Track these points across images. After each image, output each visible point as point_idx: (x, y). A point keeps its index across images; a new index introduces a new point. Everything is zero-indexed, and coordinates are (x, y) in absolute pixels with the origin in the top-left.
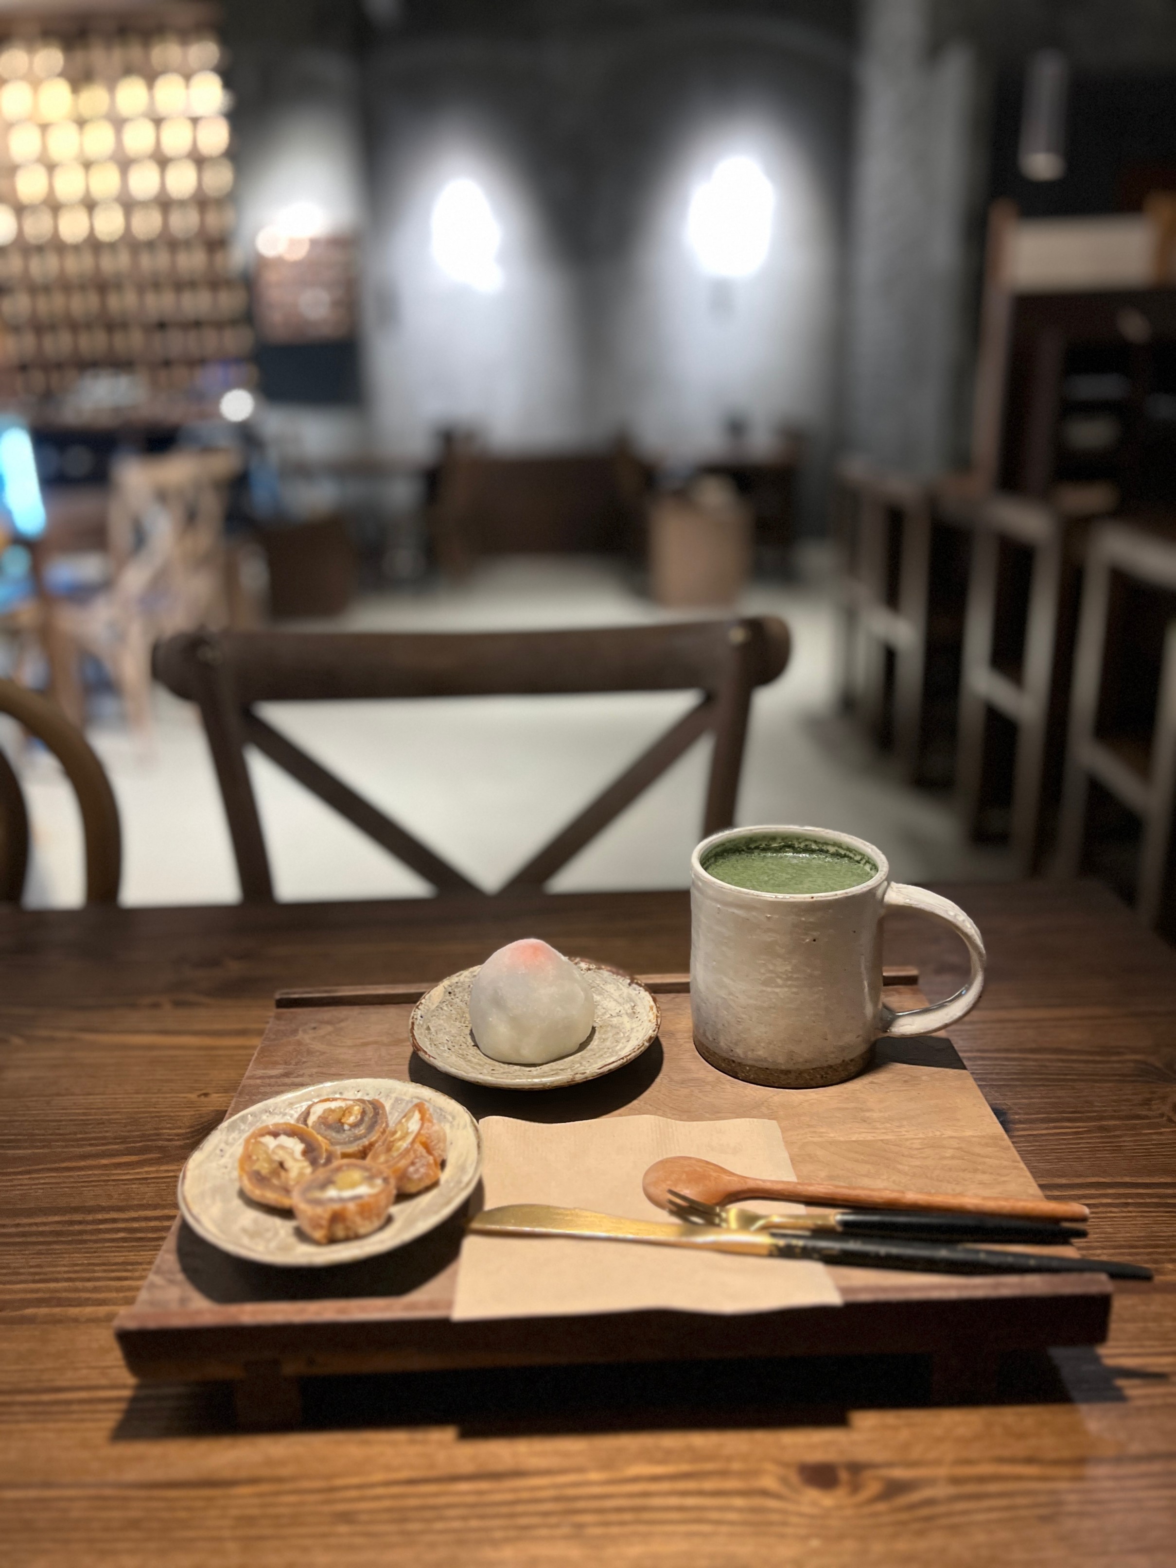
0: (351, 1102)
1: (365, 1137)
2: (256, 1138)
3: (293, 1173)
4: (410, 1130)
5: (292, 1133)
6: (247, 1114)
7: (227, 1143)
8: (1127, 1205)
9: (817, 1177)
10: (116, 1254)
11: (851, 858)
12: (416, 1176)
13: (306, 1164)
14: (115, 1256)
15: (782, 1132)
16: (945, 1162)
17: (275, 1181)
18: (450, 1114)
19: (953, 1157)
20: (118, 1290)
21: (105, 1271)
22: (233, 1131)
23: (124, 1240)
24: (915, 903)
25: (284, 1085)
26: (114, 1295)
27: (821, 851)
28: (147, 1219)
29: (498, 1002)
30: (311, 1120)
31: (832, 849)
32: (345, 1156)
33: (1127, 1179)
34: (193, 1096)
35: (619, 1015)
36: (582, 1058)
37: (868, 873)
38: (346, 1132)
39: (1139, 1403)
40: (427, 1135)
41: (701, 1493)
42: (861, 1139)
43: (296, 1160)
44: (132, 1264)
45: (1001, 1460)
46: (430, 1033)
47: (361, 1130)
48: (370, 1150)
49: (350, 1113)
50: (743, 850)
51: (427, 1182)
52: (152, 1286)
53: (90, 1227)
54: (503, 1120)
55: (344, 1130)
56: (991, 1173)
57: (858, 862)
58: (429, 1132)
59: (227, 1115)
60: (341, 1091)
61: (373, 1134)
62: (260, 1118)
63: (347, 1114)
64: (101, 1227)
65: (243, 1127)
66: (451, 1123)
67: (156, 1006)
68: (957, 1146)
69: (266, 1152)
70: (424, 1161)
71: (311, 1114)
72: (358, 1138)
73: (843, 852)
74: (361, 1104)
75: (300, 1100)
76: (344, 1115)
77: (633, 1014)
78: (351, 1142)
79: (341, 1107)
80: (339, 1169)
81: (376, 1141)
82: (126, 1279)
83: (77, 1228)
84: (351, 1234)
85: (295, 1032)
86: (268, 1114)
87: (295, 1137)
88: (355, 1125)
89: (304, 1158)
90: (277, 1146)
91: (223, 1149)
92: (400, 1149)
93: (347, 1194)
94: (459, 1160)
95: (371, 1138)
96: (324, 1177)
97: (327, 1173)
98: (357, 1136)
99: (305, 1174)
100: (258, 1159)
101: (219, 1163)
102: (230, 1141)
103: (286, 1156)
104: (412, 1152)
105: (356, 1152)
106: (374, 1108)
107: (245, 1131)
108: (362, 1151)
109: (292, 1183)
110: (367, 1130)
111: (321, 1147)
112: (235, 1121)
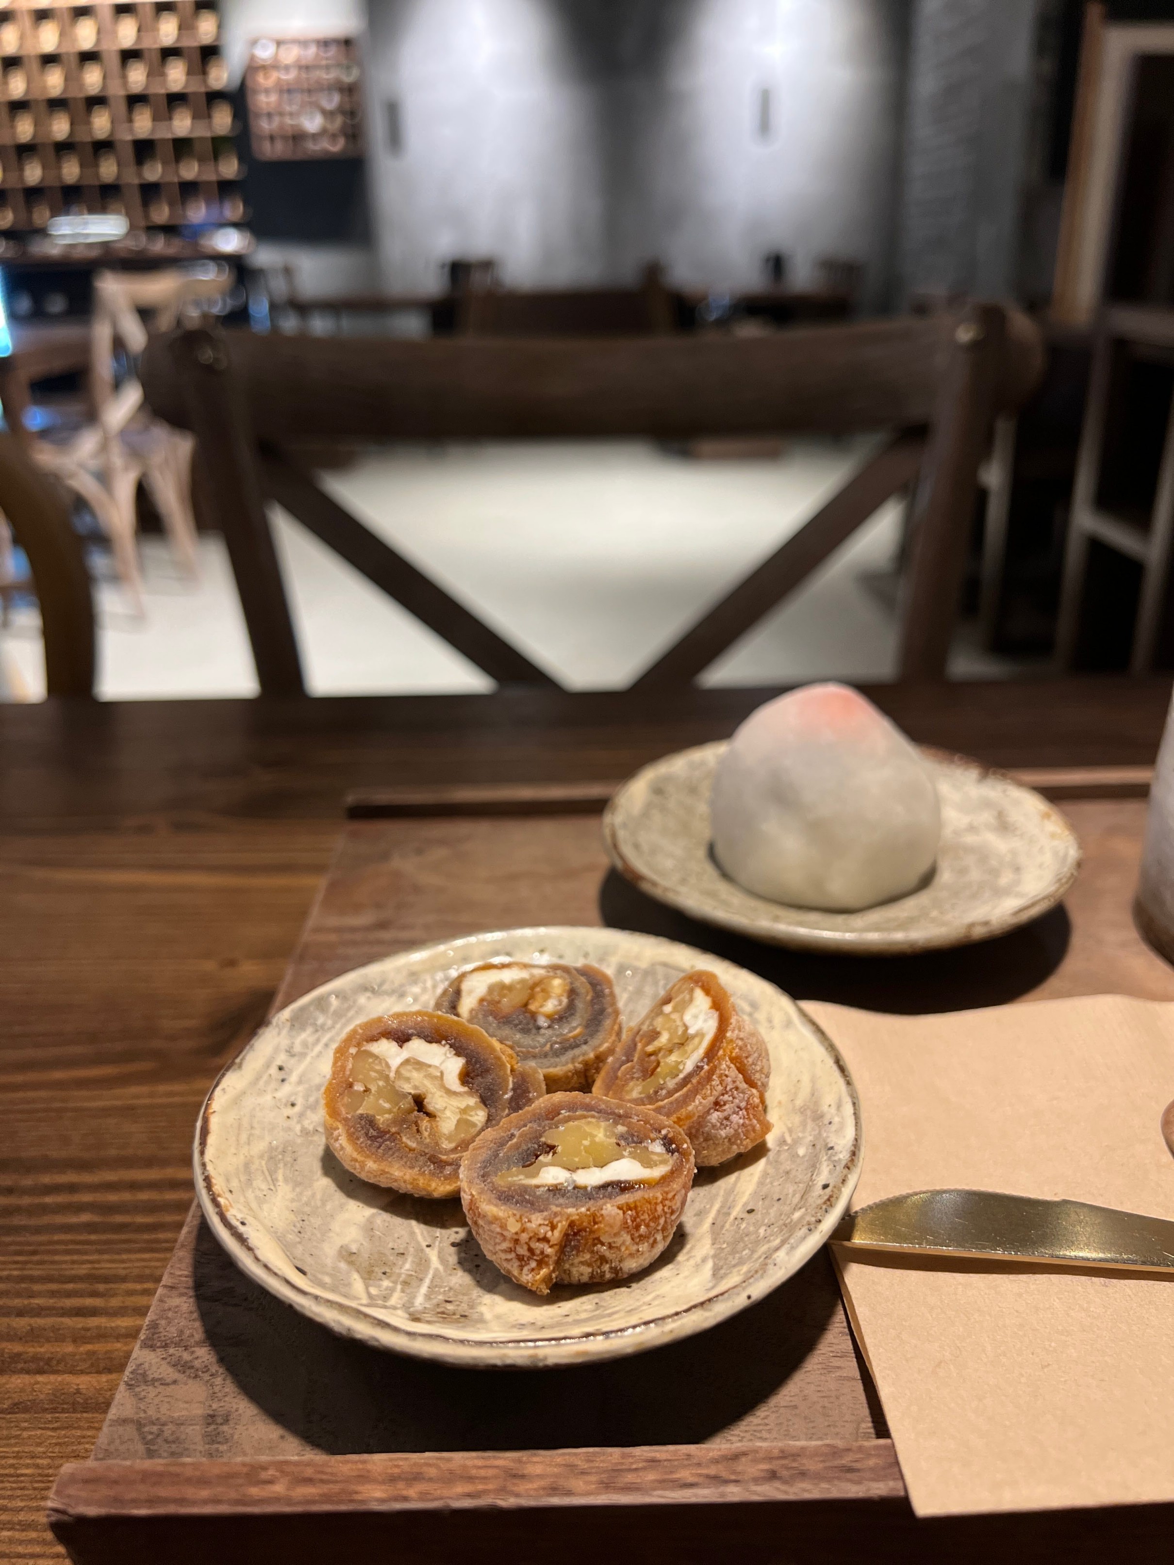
0: (542, 972)
1: (586, 1043)
2: (359, 1045)
3: (448, 1124)
4: (691, 1031)
5: (434, 1036)
6: (329, 994)
7: (290, 1053)
10: (75, 1257)
12: (723, 1133)
13: (472, 1101)
14: (73, 1262)
17: (408, 1141)
18: (745, 997)
20: (78, 1338)
21: (53, 1294)
22: (303, 1028)
23: (91, 1228)
25: (380, 942)
28: (134, 1186)
29: (781, 795)
30: (467, 1004)
32: (553, 1084)
36: (929, 901)
38: (542, 1031)
40: (740, 1043)
43: (450, 1093)
44: (106, 1279)
47: (574, 1028)
48: (598, 1070)
49: (547, 994)
51: (747, 1145)
53: (26, 1201)
55: (539, 1028)
59: (279, 999)
60: (512, 950)
61: (601, 1036)
62: (355, 1002)
63: (540, 996)
64: (48, 1200)
65: (321, 1020)
67: (145, 830)
69: (387, 1078)
70: (740, 1100)
71: (464, 994)
72: (568, 1046)
74: (566, 976)
75: (432, 967)
76: (532, 997)
78: (557, 1054)
79: (523, 981)
80: (552, 1115)
81: (611, 1051)
82: (93, 1312)
85: (385, 856)
86: (368, 994)
87: (444, 1042)
88: (560, 1018)
89: (466, 1089)
90: (407, 1062)
91: (284, 1065)
92: (681, 1071)
93: (592, 1177)
94: (796, 1094)
95: (600, 1045)
96: (521, 1136)
97: (525, 1126)
98: (568, 1040)
99: (474, 1125)
100: (367, 1090)
101: (278, 1095)
102: (297, 1048)
103: (428, 1083)
104: (716, 1081)
105: (570, 1074)
106: (591, 984)
107: (326, 1027)
108: (580, 1072)
109: (446, 1145)
110: (587, 1026)
111: (503, 1065)
112: (303, 1009)
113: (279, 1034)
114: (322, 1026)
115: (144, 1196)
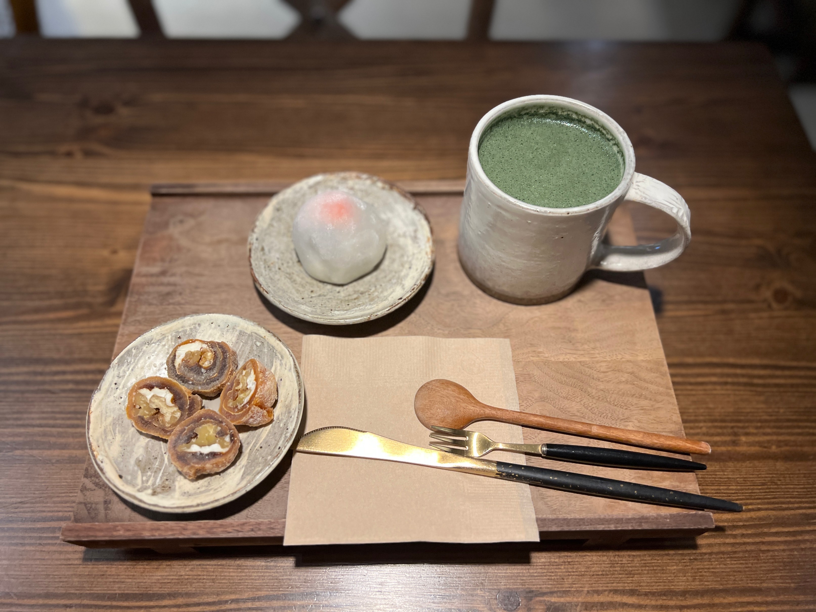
0: (205, 345)
1: (218, 380)
2: (136, 391)
3: (168, 418)
4: (248, 387)
5: (163, 385)
7: (119, 377)
9: (533, 398)
11: (603, 134)
13: (176, 409)
15: (513, 350)
16: (621, 386)
17: (155, 425)
18: (280, 353)
19: (627, 382)
27: (579, 121)
30: (178, 362)
31: (588, 122)
35: (404, 236)
36: (377, 279)
37: (615, 154)
38: (204, 374)
42: (566, 360)
43: (168, 407)
46: (264, 254)
47: (214, 374)
49: (206, 357)
51: (264, 423)
55: (202, 373)
56: (651, 400)
57: (609, 140)
61: (223, 377)
62: (142, 349)
63: (203, 357)
65: (129, 360)
66: (281, 361)
67: (69, 154)
68: (631, 370)
69: (145, 402)
71: (177, 356)
72: (212, 381)
73: (598, 127)
74: (213, 347)
76: (201, 358)
78: (208, 384)
79: (198, 351)
80: (199, 420)
85: (166, 225)
86: (147, 346)
87: (166, 389)
88: (209, 369)
89: (174, 405)
90: (153, 396)
91: (117, 382)
92: (243, 402)
93: (206, 450)
94: (287, 398)
95: (222, 381)
96: (188, 429)
97: (189, 425)
98: (212, 378)
99: (176, 418)
100: (140, 408)
101: (115, 395)
102: (121, 374)
103: (160, 403)
105: (211, 392)
106: (222, 352)
107: (132, 363)
109: (167, 425)
110: (219, 373)
111: (186, 396)
112: (122, 357)
113: (114, 370)
114: (130, 362)
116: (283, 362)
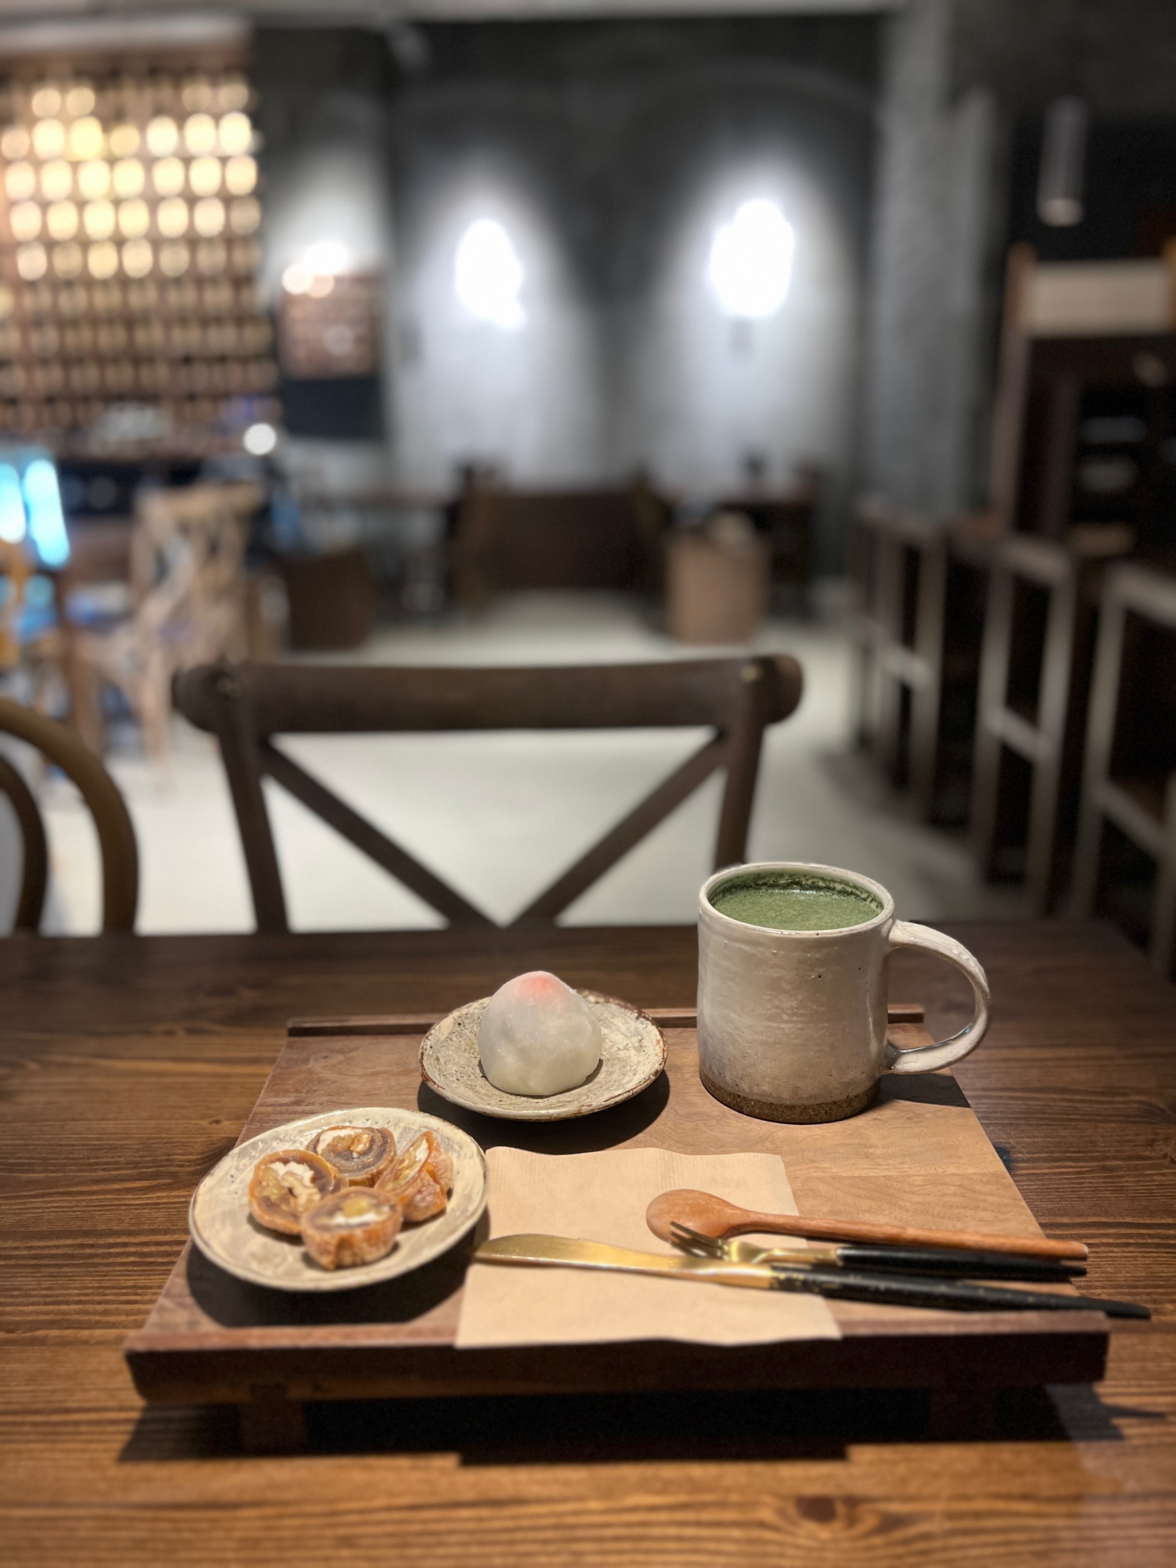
0: (360, 1131)
1: (374, 1165)
2: (266, 1164)
3: (302, 1200)
4: (417, 1159)
5: (301, 1160)
6: (258, 1141)
7: (237, 1169)
8: (1128, 1245)
9: (820, 1212)
10: (126, 1278)
11: (858, 896)
12: (423, 1205)
13: (315, 1190)
14: (126, 1280)
15: (786, 1166)
16: (946, 1199)
17: (284, 1207)
18: (458, 1144)
19: (955, 1195)
20: (128, 1313)
21: (115, 1294)
22: (244, 1158)
24: (920, 941)
25: (295, 1113)
26: (123, 1318)
27: (828, 888)
29: (507, 1034)
30: (321, 1147)
31: (839, 887)
32: (353, 1183)
33: (1129, 1220)
34: (205, 1123)
35: (626, 1048)
36: (589, 1090)
37: (874, 911)
38: (355, 1160)
39: (1136, 1442)
40: (435, 1164)
41: (699, 1524)
42: (864, 1175)
43: (305, 1187)
44: (142, 1288)
45: (998, 1496)
46: (439, 1064)
47: (370, 1158)
48: (378, 1178)
49: (359, 1142)
50: (751, 887)
51: (434, 1211)
52: (162, 1309)
53: (100, 1251)
54: (510, 1151)
55: (353, 1158)
56: (992, 1211)
57: (865, 900)
58: (436, 1161)
59: (238, 1142)
60: (351, 1119)
61: (381, 1162)
62: (271, 1145)
63: (356, 1142)
64: (112, 1250)
65: (253, 1153)
66: (458, 1152)
67: (170, 1033)
68: (959, 1183)
69: (277, 1179)
70: (431, 1189)
71: (321, 1141)
72: (366, 1166)
73: (849, 890)
74: (370, 1133)
75: (310, 1127)
76: (353, 1143)
77: (640, 1048)
78: (359, 1170)
79: (350, 1136)
80: (347, 1196)
81: (385, 1169)
82: (136, 1302)
83: (88, 1251)
84: (358, 1260)
85: (306, 1060)
86: (278, 1141)
87: (305, 1164)
88: (364, 1153)
89: (313, 1185)
90: (287, 1172)
91: (234, 1175)
92: (407, 1177)
93: (355, 1221)
94: (465, 1192)
95: (379, 1167)
96: (332, 1204)
97: (335, 1200)
98: (365, 1164)
99: (314, 1200)
100: (268, 1185)
101: (230, 1188)
102: (241, 1166)
103: (295, 1182)
104: (419, 1181)
105: (365, 1180)
106: (382, 1137)
107: (256, 1157)
108: (370, 1179)
109: (300, 1209)
110: (375, 1158)
111: (330, 1174)
112: (245, 1148)
113: (232, 1160)
114: (254, 1157)
115: (162, 1248)
116: (462, 1153)
